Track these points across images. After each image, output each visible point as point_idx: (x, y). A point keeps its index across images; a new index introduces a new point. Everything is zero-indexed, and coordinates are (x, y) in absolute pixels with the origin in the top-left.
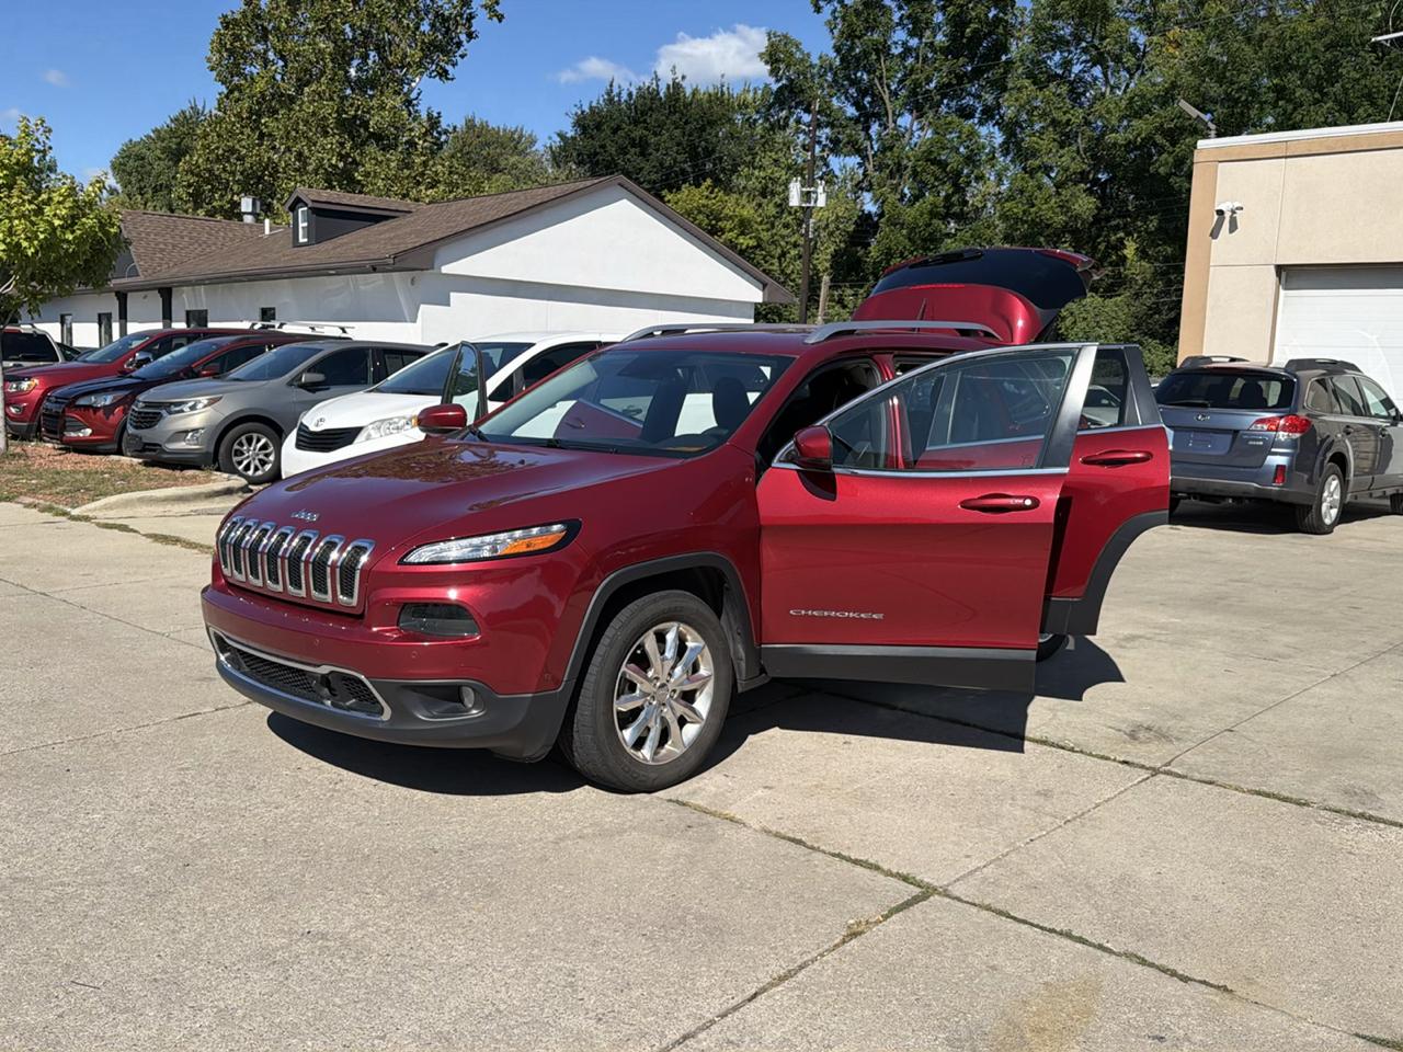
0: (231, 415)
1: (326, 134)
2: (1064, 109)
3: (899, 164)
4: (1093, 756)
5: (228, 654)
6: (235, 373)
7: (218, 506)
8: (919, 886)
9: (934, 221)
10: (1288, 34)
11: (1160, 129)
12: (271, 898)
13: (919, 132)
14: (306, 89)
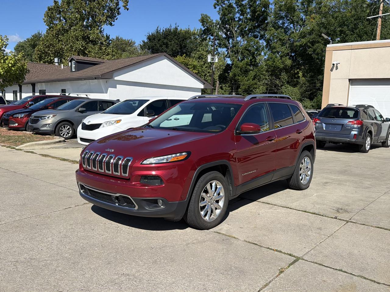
0: (59, 120)
1: (78, 40)
2: (283, 36)
3: (238, 51)
4: (329, 217)
5: (83, 190)
6: (60, 108)
7: (57, 146)
8: (295, 257)
9: (247, 66)
10: (344, 16)
11: (309, 41)
12: (109, 263)
13: (243, 42)
14: (72, 28)
